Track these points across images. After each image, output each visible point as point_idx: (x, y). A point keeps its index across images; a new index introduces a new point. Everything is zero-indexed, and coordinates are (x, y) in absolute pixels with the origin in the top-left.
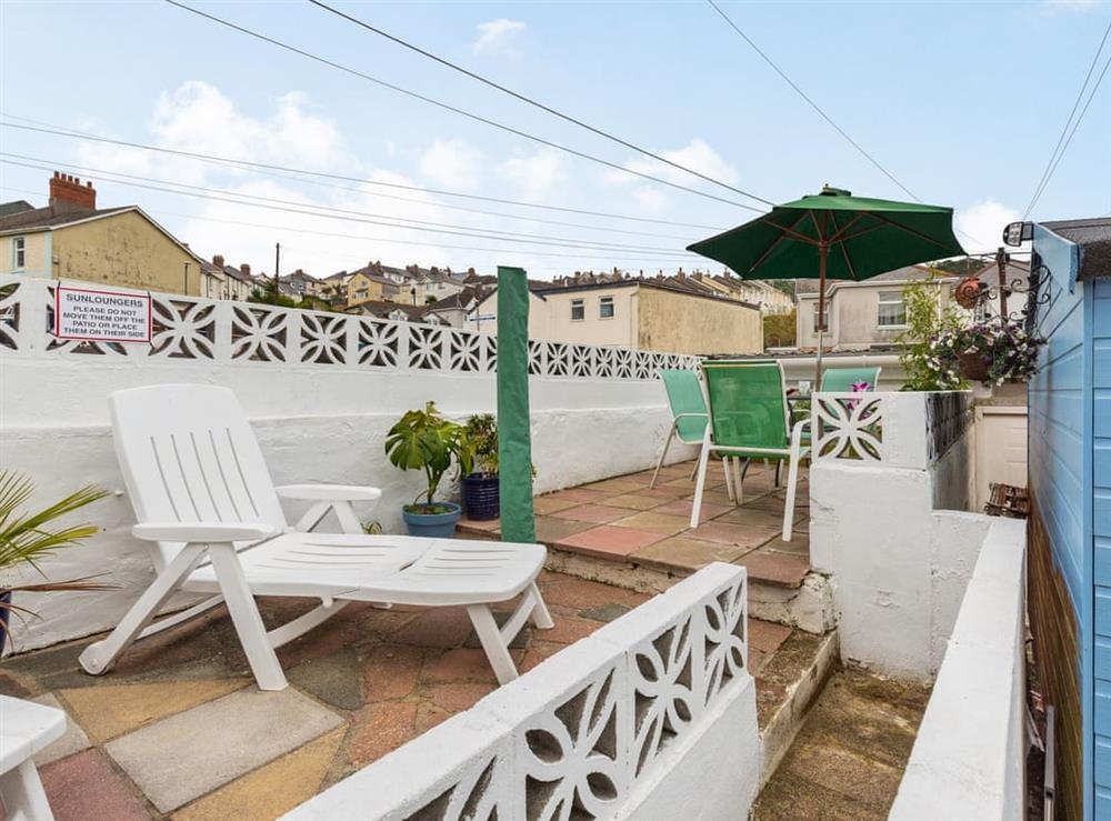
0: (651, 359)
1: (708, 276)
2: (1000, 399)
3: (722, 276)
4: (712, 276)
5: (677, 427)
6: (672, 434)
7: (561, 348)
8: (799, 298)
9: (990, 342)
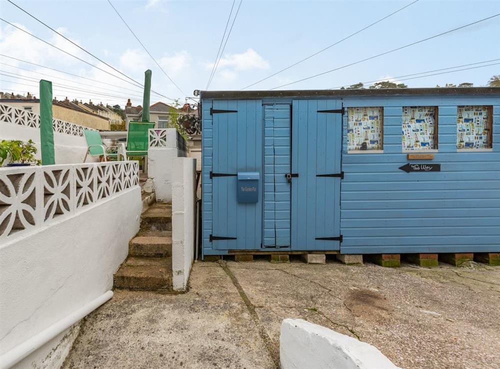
0: (64, 124)
1: (81, 103)
2: (195, 146)
3: (89, 104)
4: (83, 103)
5: (89, 151)
6: (88, 153)
7: (22, 112)
8: (127, 116)
9: (190, 118)
